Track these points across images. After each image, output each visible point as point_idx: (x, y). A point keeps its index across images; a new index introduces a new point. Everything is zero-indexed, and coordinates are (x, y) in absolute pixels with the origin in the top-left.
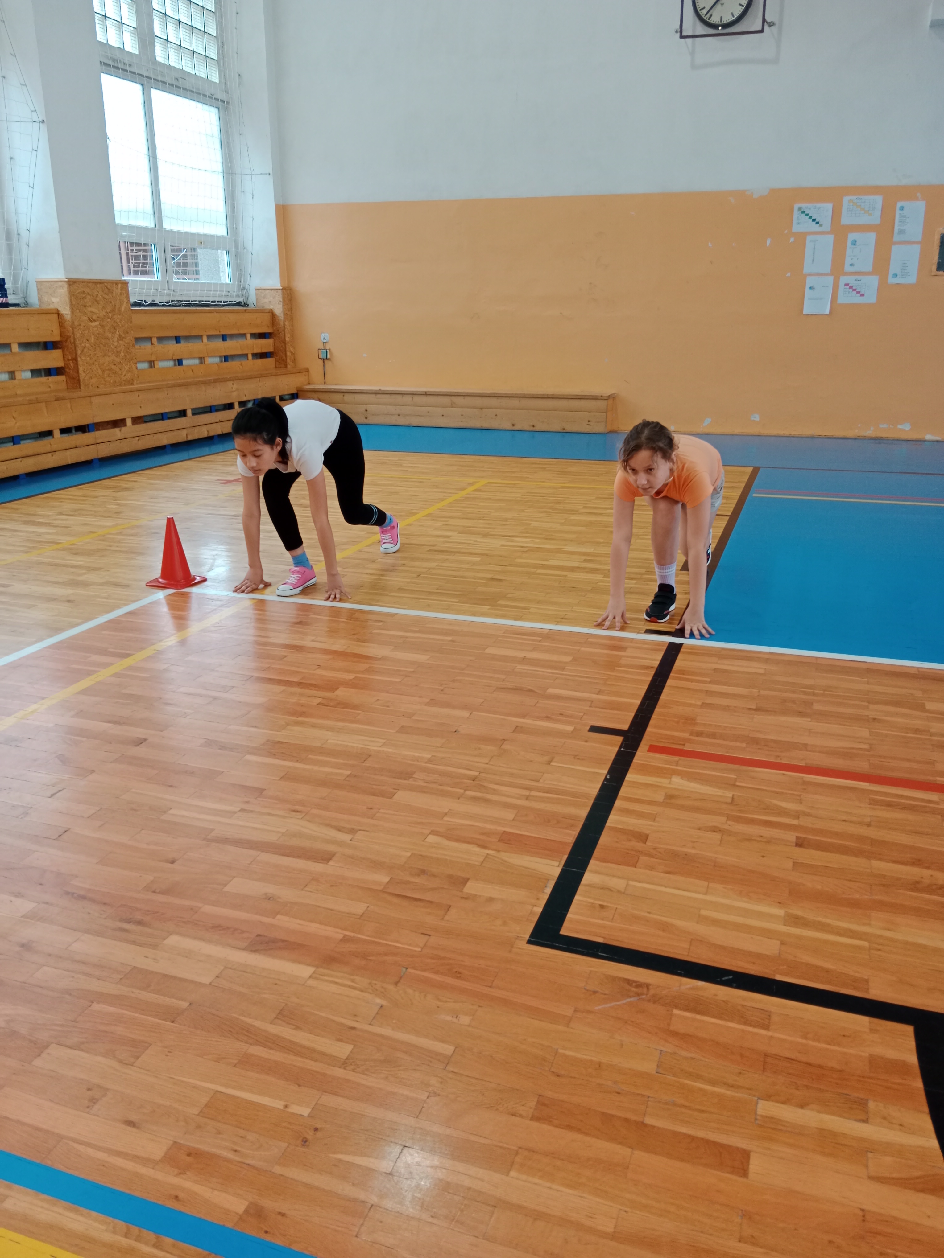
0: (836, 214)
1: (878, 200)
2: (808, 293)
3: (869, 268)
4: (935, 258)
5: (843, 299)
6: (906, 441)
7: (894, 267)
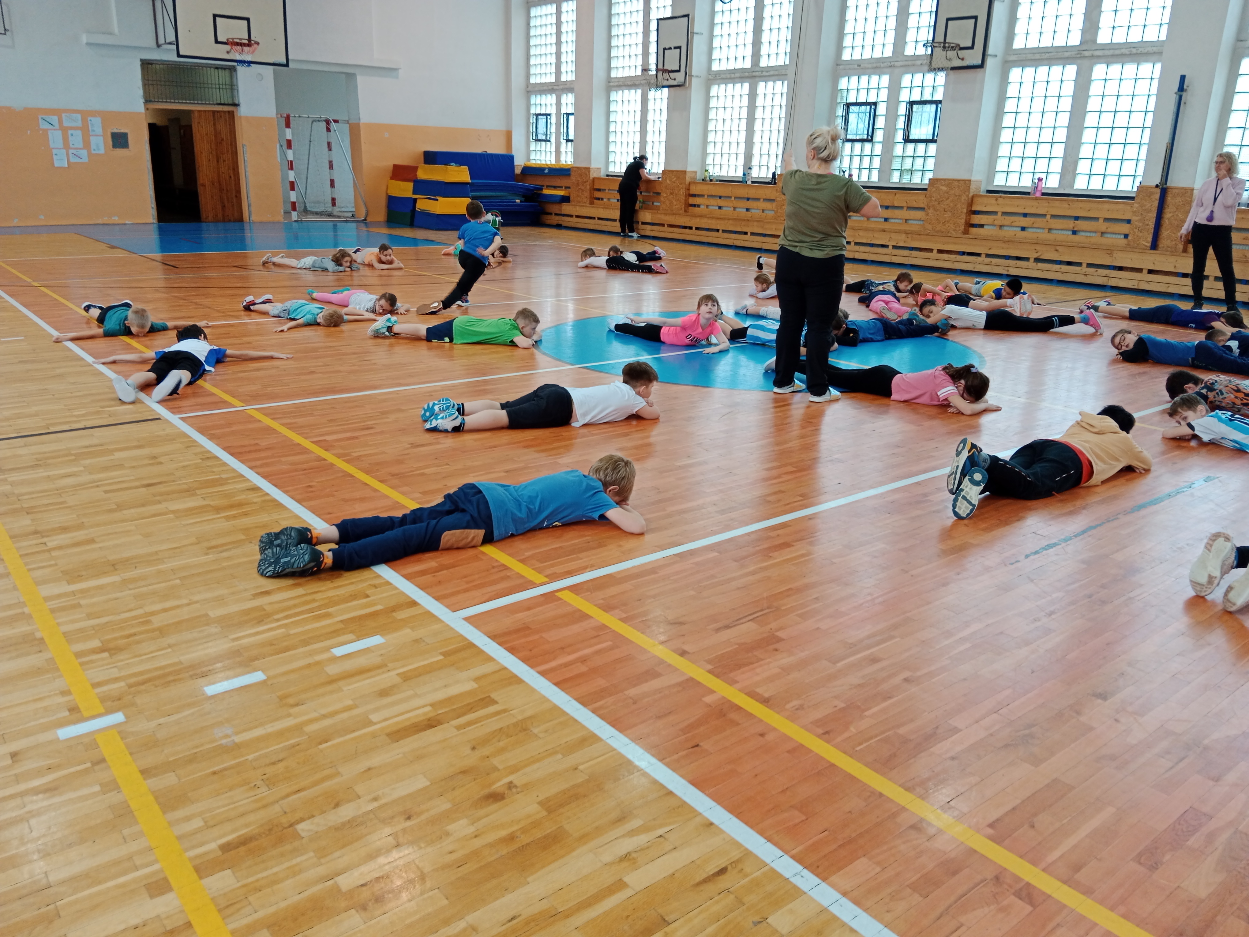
0: (60, 122)
1: (79, 116)
2: (55, 157)
3: (81, 146)
4: (110, 143)
5: (73, 160)
6: (118, 224)
7: (93, 146)
